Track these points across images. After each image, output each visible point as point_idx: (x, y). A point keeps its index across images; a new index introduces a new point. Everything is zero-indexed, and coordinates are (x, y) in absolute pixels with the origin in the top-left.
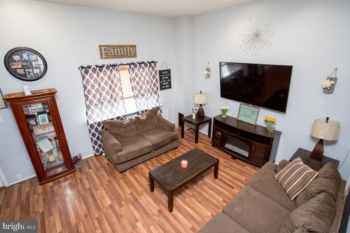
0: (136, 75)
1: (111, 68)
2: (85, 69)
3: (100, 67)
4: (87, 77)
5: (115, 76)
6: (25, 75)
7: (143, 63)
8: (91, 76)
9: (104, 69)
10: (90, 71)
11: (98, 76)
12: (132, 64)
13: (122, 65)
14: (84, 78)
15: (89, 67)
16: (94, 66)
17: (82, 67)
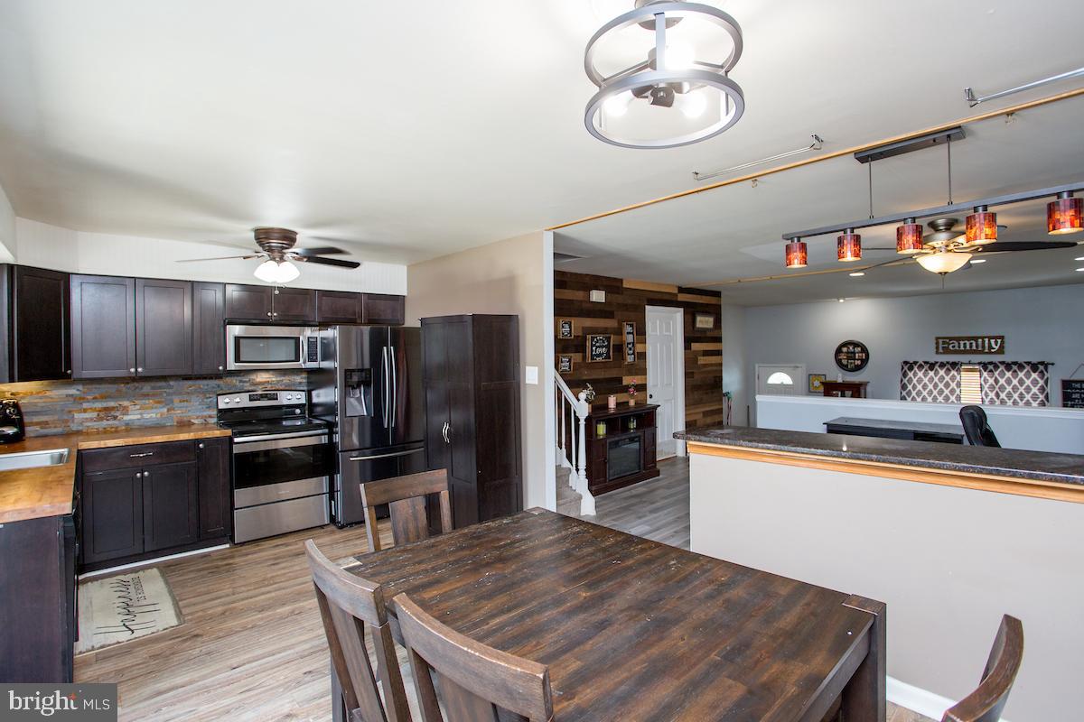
0: (996, 381)
1: (949, 366)
2: (909, 366)
3: (932, 364)
4: (911, 374)
5: (953, 378)
6: (847, 366)
7: (1015, 363)
8: (915, 375)
9: (937, 367)
10: (916, 368)
11: (925, 375)
12: (991, 363)
13: (970, 363)
14: (905, 375)
15: (915, 363)
16: (921, 362)
17: (906, 363)
